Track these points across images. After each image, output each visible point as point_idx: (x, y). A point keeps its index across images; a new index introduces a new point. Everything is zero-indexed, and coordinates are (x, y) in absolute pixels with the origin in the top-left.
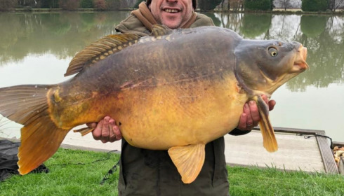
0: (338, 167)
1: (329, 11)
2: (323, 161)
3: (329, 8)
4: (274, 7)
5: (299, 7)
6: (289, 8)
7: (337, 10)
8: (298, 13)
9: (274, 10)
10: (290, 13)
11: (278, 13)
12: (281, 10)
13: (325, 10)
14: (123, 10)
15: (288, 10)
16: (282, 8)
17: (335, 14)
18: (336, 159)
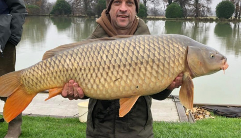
0: (188, 119)
1: (183, 18)
2: (178, 115)
3: (183, 16)
4: (148, 15)
5: (164, 15)
6: (157, 16)
7: (188, 18)
8: (163, 19)
9: (148, 17)
10: (158, 19)
11: (150, 19)
12: (152, 17)
13: (180, 17)
14: (42, 16)
15: (157, 17)
16: (153, 16)
17: (187, 20)
18: (187, 113)
